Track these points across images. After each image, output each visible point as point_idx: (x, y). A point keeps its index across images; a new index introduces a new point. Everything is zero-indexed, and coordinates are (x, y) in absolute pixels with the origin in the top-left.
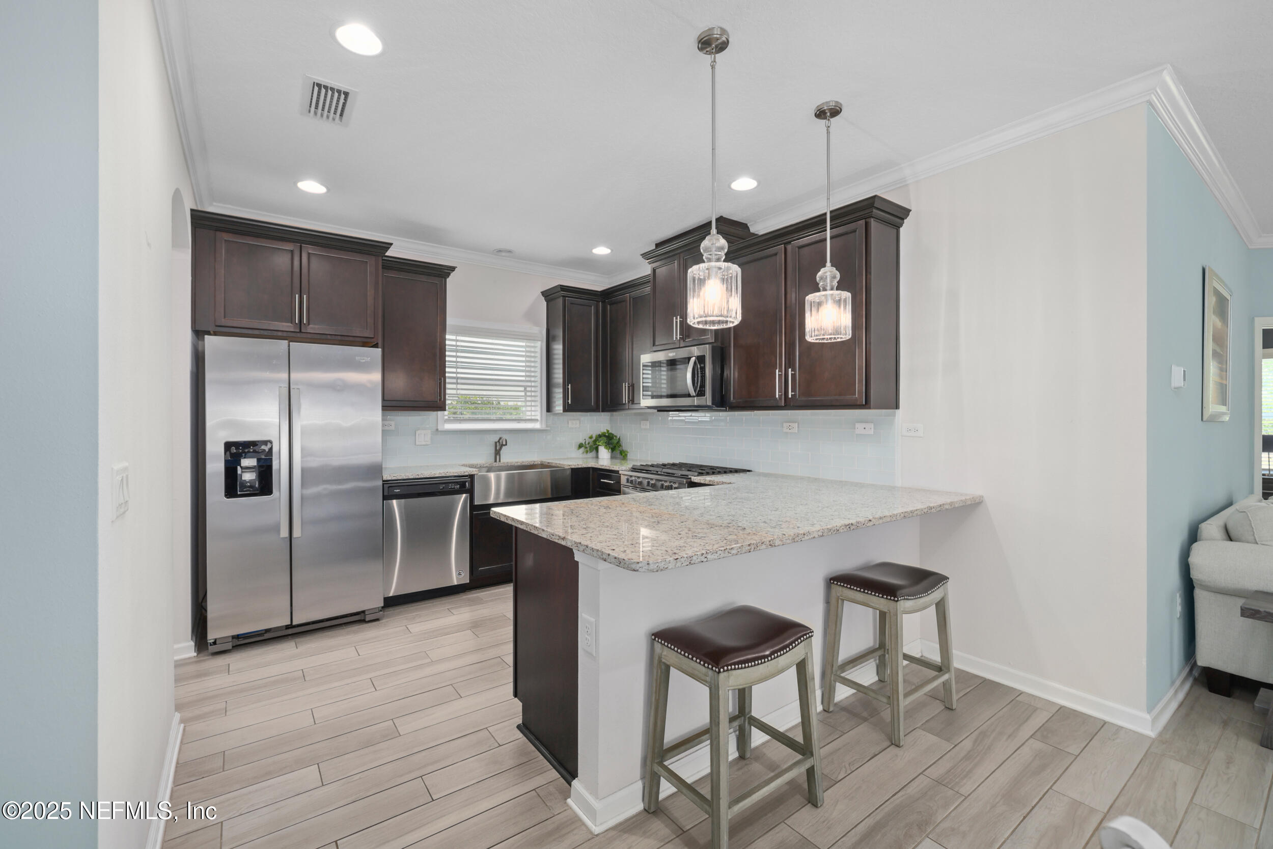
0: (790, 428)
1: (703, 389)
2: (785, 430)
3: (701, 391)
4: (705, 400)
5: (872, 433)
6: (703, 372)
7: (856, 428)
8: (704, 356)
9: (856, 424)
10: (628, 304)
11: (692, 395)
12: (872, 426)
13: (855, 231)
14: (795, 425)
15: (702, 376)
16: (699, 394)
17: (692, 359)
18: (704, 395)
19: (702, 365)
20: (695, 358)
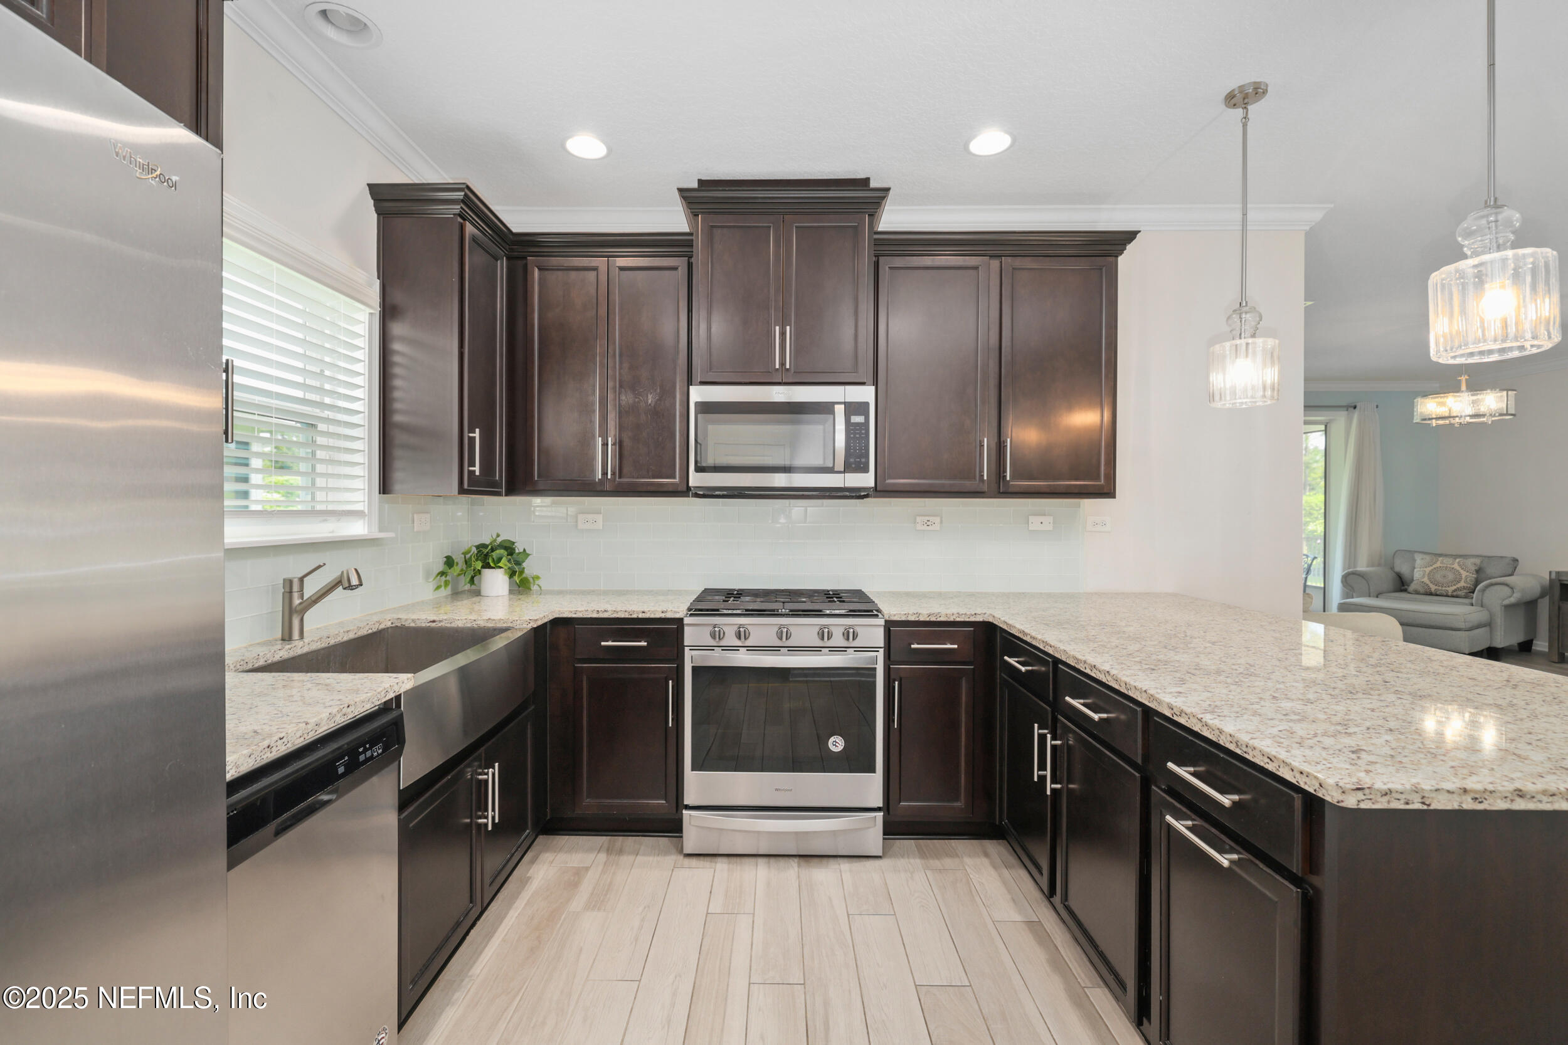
0: (928, 523)
1: (863, 460)
2: (919, 527)
3: (856, 462)
4: (867, 480)
5: (1051, 529)
6: (863, 432)
7: (1030, 523)
8: (867, 404)
9: (1030, 517)
10: (603, 278)
11: (836, 470)
12: (1051, 519)
13: (1101, 269)
14: (937, 520)
15: (857, 438)
16: (849, 468)
17: (837, 407)
18: (865, 470)
19: (857, 419)
20: (843, 406)
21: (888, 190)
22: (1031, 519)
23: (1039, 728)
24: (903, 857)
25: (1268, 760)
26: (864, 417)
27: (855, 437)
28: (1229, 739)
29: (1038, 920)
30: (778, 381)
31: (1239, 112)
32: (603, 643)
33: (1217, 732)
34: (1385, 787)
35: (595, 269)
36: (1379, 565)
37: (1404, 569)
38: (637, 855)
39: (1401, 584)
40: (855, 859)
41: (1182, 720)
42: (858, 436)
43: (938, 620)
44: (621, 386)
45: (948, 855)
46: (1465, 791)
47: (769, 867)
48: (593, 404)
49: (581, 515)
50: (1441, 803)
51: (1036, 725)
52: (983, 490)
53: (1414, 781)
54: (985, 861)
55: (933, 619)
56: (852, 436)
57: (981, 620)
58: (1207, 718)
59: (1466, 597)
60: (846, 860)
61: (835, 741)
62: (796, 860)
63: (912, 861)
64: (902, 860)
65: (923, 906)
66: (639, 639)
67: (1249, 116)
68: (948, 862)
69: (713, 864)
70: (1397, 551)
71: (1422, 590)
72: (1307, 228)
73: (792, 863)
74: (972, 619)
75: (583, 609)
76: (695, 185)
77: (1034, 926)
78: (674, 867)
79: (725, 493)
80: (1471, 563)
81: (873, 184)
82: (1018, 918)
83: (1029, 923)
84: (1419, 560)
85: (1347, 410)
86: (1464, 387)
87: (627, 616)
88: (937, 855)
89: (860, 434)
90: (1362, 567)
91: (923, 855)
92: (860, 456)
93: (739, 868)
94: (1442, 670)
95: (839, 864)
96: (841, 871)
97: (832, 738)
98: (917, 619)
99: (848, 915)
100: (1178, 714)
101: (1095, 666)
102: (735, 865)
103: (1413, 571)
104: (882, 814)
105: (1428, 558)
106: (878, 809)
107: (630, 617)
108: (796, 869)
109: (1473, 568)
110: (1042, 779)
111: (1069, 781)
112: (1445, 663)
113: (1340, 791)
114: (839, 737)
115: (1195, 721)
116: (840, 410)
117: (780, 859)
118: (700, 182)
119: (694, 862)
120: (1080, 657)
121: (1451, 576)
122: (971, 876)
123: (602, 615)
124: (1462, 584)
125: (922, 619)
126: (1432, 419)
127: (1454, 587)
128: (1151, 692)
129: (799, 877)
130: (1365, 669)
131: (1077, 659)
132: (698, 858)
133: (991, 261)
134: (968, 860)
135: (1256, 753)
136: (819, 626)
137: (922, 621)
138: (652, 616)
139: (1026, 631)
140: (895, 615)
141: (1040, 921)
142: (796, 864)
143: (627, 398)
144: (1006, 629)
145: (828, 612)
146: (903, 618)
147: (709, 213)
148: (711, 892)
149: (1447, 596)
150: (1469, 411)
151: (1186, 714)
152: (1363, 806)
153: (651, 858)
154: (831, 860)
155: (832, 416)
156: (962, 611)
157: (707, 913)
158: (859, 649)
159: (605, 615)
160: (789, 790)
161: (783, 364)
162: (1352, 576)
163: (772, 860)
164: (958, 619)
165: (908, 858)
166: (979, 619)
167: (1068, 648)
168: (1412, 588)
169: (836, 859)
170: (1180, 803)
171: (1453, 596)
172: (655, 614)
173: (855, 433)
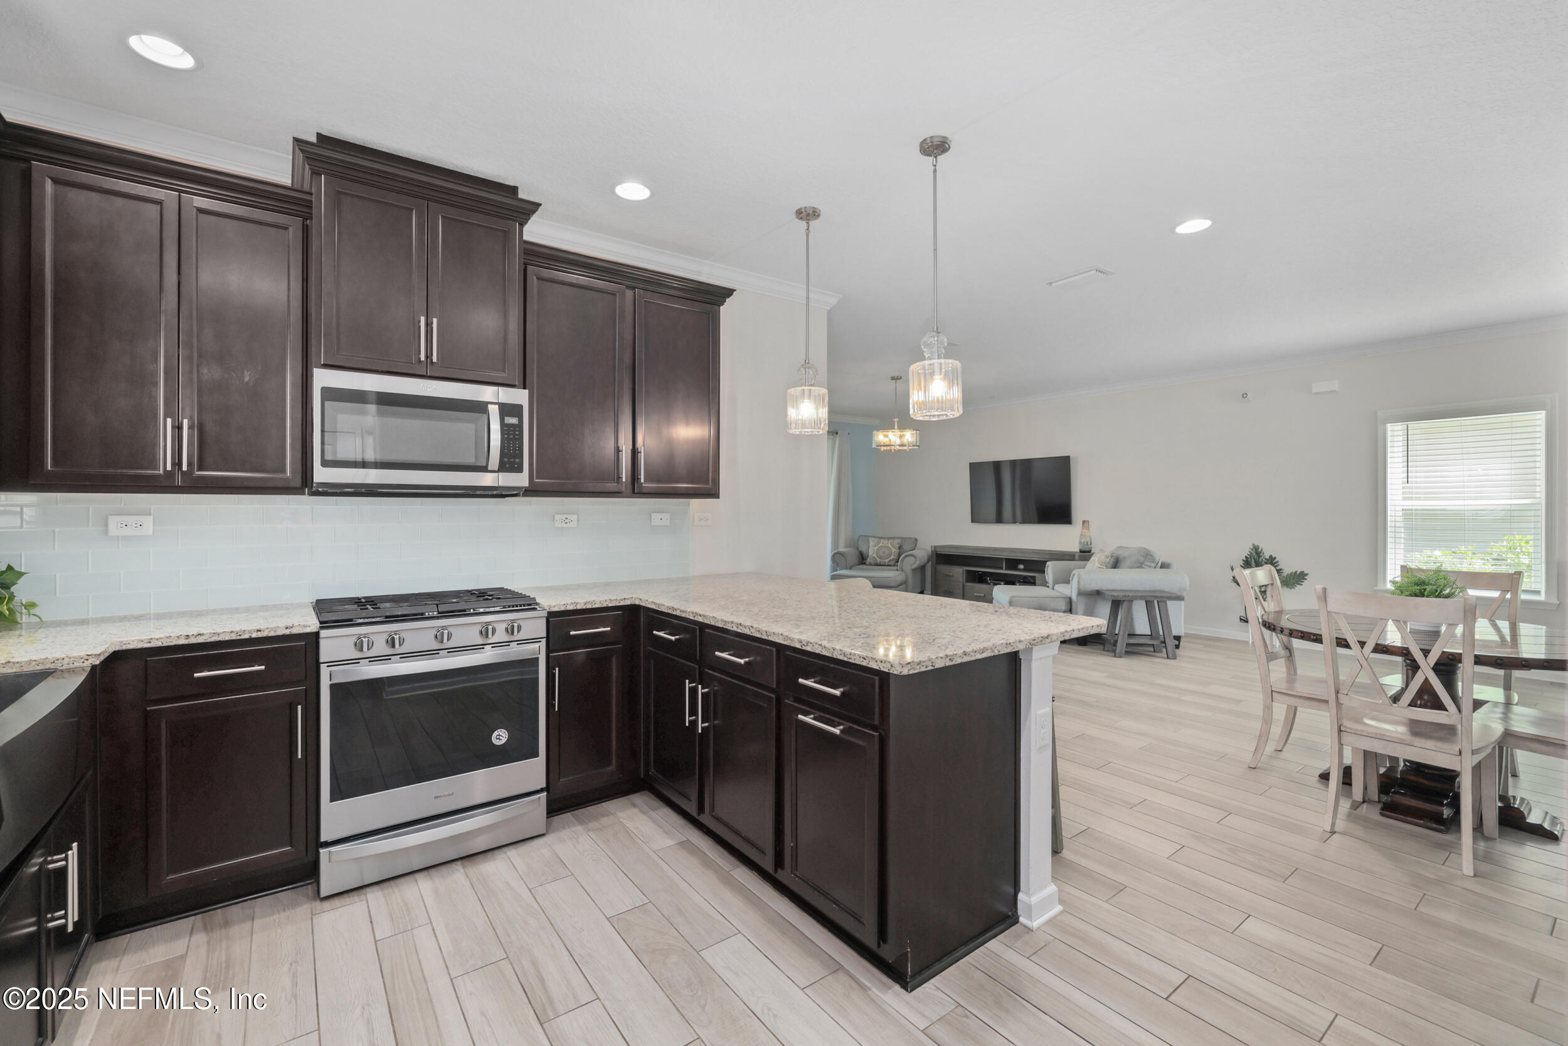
0: (566, 521)
1: (517, 460)
2: (558, 524)
3: (510, 462)
4: (521, 479)
5: (668, 524)
6: (517, 433)
7: (652, 518)
8: (520, 407)
9: (652, 514)
10: (171, 217)
11: (489, 469)
12: (667, 516)
13: (709, 314)
14: (574, 518)
15: (511, 438)
16: (503, 467)
17: (490, 406)
18: (519, 469)
19: (513, 421)
20: (497, 406)
21: (539, 205)
22: (653, 515)
23: (690, 683)
24: (564, 828)
25: (863, 660)
26: (517, 419)
27: (509, 437)
28: (840, 652)
29: (686, 839)
30: (423, 374)
31: (804, 223)
32: (196, 675)
33: (832, 650)
34: (918, 660)
35: (159, 203)
36: (850, 547)
37: (863, 548)
38: (253, 920)
39: (862, 559)
40: (519, 844)
41: (808, 649)
42: (511, 437)
43: (593, 607)
44: (200, 356)
45: (603, 815)
46: (947, 656)
47: (432, 879)
48: (155, 374)
49: (114, 517)
50: (939, 664)
51: (687, 681)
52: (621, 491)
53: (928, 655)
54: (635, 810)
55: (589, 606)
56: (506, 436)
57: (629, 603)
58: (824, 643)
59: (894, 566)
60: (511, 847)
61: (499, 735)
62: (459, 863)
63: (574, 829)
64: (564, 831)
65: (594, 860)
66: (253, 664)
67: (810, 229)
68: (605, 821)
69: (363, 897)
70: (861, 536)
71: (873, 562)
72: (829, 308)
73: (456, 867)
74: (622, 603)
75: (162, 636)
76: (314, 139)
77: (685, 845)
78: (312, 915)
79: (352, 490)
80: (896, 542)
81: (521, 195)
82: (670, 842)
83: (681, 844)
84: (872, 542)
85: (833, 435)
86: (896, 427)
87: (234, 638)
88: (595, 818)
89: (514, 435)
90: (842, 549)
91: (581, 822)
92: (515, 457)
93: (396, 890)
94: (914, 603)
95: (506, 853)
96: (509, 858)
97: (496, 732)
98: (575, 608)
99: (530, 890)
100: (806, 644)
101: (740, 624)
102: (390, 888)
103: (868, 550)
104: (546, 793)
105: (876, 540)
106: (542, 790)
107: (238, 638)
108: (462, 870)
109: (898, 546)
110: (694, 723)
111: (715, 719)
112: (913, 599)
113: (901, 666)
114: (503, 730)
115: (817, 646)
116: (494, 410)
117: (441, 867)
118: (319, 135)
119: (336, 902)
120: (727, 620)
121: (887, 552)
122: (627, 825)
123: (193, 641)
124: (892, 557)
125: (579, 607)
126: (881, 446)
127: (889, 559)
128: (785, 634)
129: (467, 876)
130: (881, 607)
131: (725, 622)
132: (341, 896)
133: (627, 291)
134: (621, 814)
135: (856, 657)
136: (481, 624)
137: (579, 610)
138: (272, 634)
139: (675, 607)
140: (554, 606)
141: (688, 840)
142: (461, 867)
143: (211, 373)
144: (655, 608)
145: (481, 610)
146: (563, 609)
147: (333, 175)
148: (371, 922)
149: (885, 565)
150: (898, 442)
151: (811, 643)
152: (911, 672)
153: (276, 917)
154: (496, 852)
155: (485, 417)
156: (614, 598)
157: (376, 942)
158: (520, 642)
159: (200, 640)
160: (450, 795)
161: (429, 356)
162: (838, 555)
163: (432, 871)
164: (610, 605)
165: (569, 828)
166: (628, 603)
167: (716, 614)
168: (868, 561)
169: (500, 850)
170: (804, 705)
171: (888, 565)
172: (275, 631)
173: (511, 435)
